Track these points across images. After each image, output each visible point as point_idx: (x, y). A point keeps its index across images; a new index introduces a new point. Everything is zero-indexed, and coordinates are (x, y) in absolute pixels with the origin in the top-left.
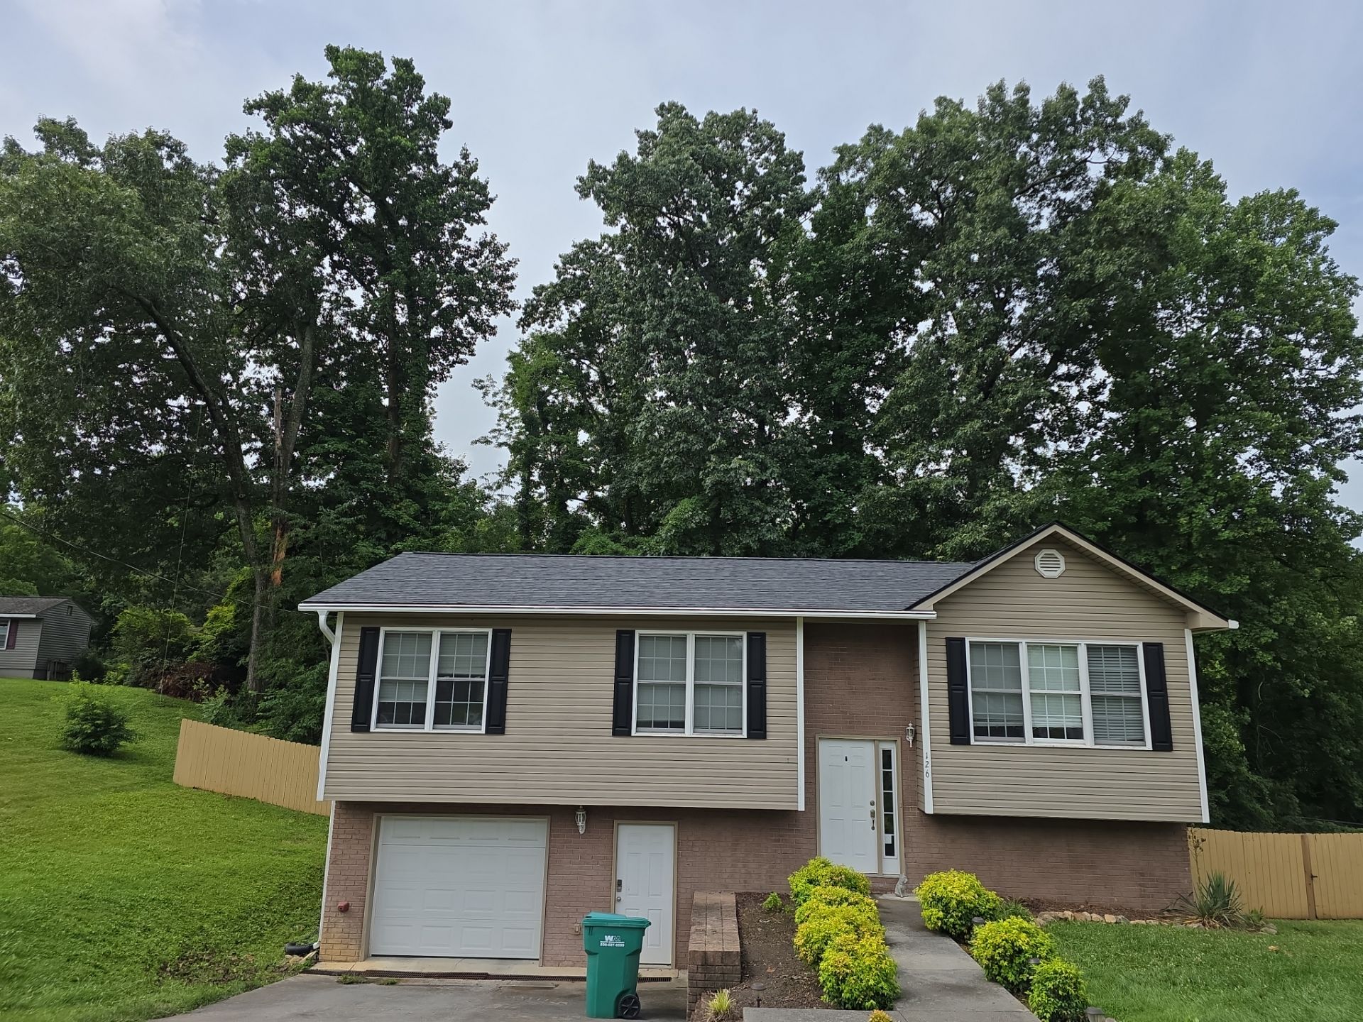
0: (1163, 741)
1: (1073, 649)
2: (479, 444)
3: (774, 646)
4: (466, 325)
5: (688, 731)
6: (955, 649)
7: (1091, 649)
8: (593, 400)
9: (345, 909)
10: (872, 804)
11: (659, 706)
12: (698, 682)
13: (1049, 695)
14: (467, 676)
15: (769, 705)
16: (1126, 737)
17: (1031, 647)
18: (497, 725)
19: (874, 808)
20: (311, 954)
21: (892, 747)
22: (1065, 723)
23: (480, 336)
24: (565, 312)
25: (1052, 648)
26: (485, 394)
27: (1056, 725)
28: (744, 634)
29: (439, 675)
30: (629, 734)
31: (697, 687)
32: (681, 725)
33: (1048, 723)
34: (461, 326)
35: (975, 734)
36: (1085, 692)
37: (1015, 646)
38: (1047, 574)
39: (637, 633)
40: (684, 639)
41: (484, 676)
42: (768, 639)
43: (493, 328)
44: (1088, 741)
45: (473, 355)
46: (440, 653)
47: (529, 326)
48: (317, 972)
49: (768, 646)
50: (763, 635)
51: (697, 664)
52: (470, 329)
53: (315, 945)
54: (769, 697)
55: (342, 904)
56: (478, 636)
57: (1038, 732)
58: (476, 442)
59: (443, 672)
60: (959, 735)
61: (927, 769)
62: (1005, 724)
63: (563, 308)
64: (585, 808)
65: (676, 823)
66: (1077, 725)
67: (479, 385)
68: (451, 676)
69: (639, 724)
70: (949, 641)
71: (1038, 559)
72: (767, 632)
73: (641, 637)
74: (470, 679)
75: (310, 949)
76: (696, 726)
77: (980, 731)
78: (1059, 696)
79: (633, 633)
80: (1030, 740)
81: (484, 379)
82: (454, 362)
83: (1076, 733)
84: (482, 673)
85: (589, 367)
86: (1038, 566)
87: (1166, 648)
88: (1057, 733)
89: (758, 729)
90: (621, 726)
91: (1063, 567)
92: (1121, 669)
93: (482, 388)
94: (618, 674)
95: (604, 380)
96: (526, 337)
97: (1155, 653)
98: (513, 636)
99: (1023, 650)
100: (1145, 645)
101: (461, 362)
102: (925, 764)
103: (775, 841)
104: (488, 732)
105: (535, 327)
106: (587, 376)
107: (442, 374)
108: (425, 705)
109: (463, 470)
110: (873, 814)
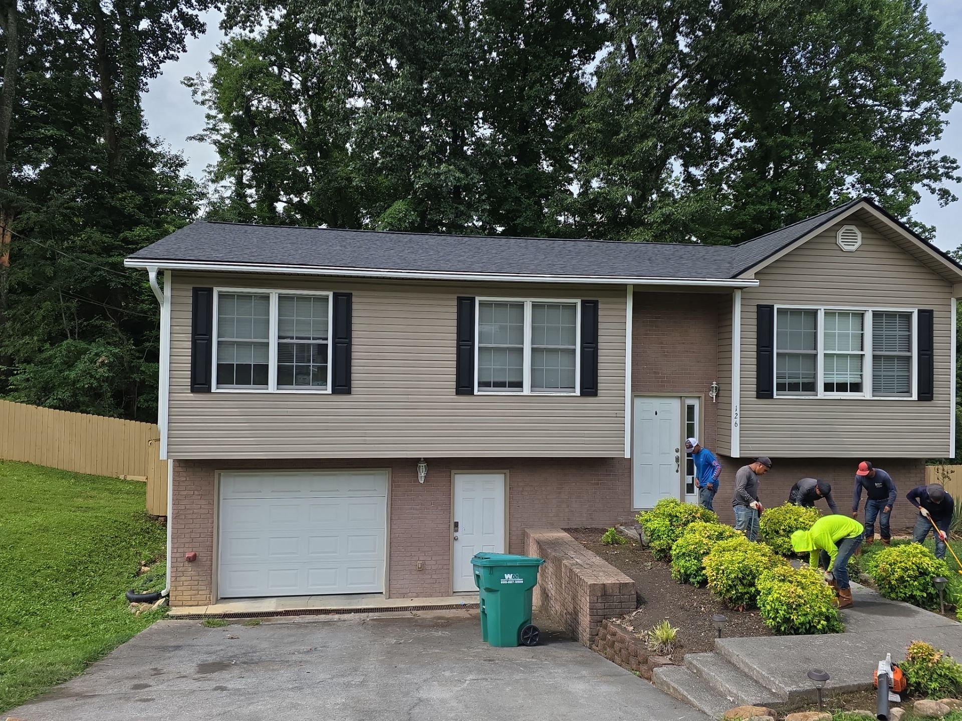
0: (926, 393)
1: (862, 315)
2: (193, 141)
3: (605, 313)
4: (176, 19)
5: (527, 390)
6: (764, 315)
7: (876, 315)
8: (295, 107)
9: (193, 559)
10: (677, 451)
11: (497, 368)
12: (535, 346)
13: (838, 355)
14: (309, 339)
15: (600, 366)
16: (896, 390)
17: (827, 313)
18: (343, 386)
19: (679, 454)
20: (161, 601)
21: (696, 403)
22: (849, 379)
23: (189, 32)
24: (265, 17)
25: (844, 314)
26: (195, 92)
27: (841, 380)
28: (579, 302)
29: (279, 337)
30: (471, 393)
31: (533, 350)
32: (519, 385)
33: (836, 379)
34: (171, 21)
35: (777, 390)
36: (868, 352)
37: (815, 313)
38: (847, 248)
39: (477, 300)
40: (521, 306)
41: (327, 339)
42: (600, 306)
43: (203, 25)
44: (867, 393)
45: (184, 51)
46: (279, 315)
47: (231, 28)
48: (172, 617)
49: (600, 313)
50: (596, 303)
51: (533, 329)
52: (180, 24)
53: (163, 593)
54: (600, 359)
55: (191, 555)
56: (317, 299)
57: (828, 387)
58: (191, 138)
59: (283, 334)
60: (764, 390)
61: (735, 420)
62: (801, 381)
63: (263, 13)
64: (426, 460)
65: (507, 471)
66: (858, 380)
67: (189, 82)
68: (292, 338)
69: (481, 384)
70: (759, 307)
71: (840, 233)
72: (600, 300)
73: (481, 304)
74: (311, 341)
75: (158, 596)
76: (533, 386)
77: (781, 387)
78: (846, 356)
79: (473, 300)
80: (821, 394)
81: (194, 77)
82: (165, 58)
83: (856, 387)
84: (325, 337)
85: (290, 74)
86: (840, 241)
87: (935, 314)
88: (842, 387)
89: (590, 387)
90: (464, 386)
91: (859, 242)
92: (898, 333)
93: (191, 85)
94: (459, 339)
95: (305, 88)
96: (227, 40)
97: (926, 318)
98: (354, 299)
99: (821, 316)
100: (920, 312)
101: (172, 57)
102: (733, 416)
103: (595, 484)
104: (334, 392)
105: (237, 30)
106: (290, 83)
107: (151, 70)
108: (267, 366)
109: (182, 165)
110: (677, 459)
